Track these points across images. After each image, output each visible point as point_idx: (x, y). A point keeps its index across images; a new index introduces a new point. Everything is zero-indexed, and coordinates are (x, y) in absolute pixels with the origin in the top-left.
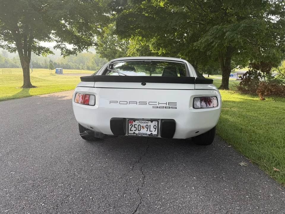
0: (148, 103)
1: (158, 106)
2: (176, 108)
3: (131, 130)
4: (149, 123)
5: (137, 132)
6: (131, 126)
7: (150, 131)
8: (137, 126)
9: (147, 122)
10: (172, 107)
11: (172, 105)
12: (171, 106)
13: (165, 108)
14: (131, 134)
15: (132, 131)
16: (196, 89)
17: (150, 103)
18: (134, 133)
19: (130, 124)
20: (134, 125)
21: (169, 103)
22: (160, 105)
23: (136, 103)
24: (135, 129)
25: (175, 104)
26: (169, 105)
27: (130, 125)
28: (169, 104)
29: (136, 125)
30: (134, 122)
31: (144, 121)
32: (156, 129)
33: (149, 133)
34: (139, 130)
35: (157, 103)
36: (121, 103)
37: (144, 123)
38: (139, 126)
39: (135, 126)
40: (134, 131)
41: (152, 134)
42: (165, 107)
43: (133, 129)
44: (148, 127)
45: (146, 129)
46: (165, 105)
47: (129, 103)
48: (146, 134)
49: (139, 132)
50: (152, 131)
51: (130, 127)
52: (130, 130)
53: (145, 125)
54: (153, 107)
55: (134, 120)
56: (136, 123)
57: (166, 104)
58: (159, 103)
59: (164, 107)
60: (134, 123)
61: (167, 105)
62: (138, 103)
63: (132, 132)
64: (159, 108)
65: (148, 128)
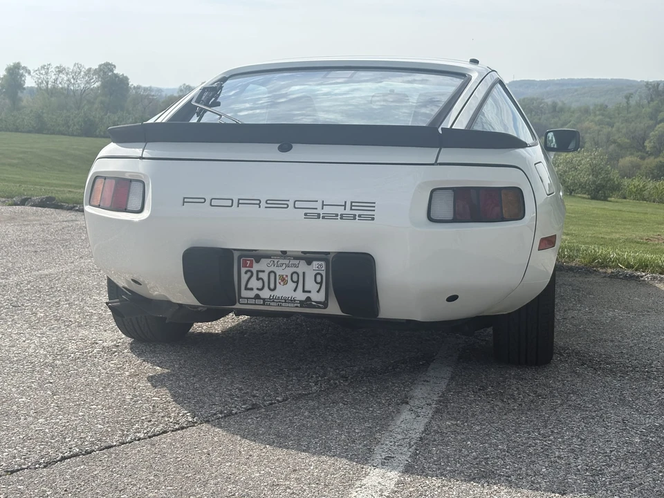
0: (291, 204)
1: (321, 212)
2: (373, 219)
3: (249, 286)
4: (302, 267)
5: (266, 294)
6: (249, 274)
7: (304, 291)
8: (264, 276)
9: (296, 262)
10: (360, 216)
11: (362, 211)
12: (357, 213)
13: (341, 218)
14: (247, 298)
15: (252, 289)
16: (441, 164)
17: (297, 205)
18: (257, 297)
19: (243, 270)
20: (258, 272)
21: (352, 202)
22: (327, 210)
23: (259, 204)
24: (259, 284)
25: (371, 205)
26: (351, 209)
27: (246, 273)
28: (352, 206)
29: (263, 271)
30: (258, 262)
31: (287, 262)
32: (321, 283)
33: (301, 296)
34: (272, 286)
35: (319, 205)
36: (214, 203)
37: (288, 266)
38: (272, 276)
39: (261, 275)
40: (258, 289)
41: (309, 299)
42: (341, 215)
43: (254, 283)
44: (297, 279)
45: (291, 285)
46: (340, 211)
47: (239, 203)
48: (293, 301)
49: (272, 293)
50: (310, 292)
51: (244, 277)
52: (246, 289)
53: (288, 271)
54: (306, 214)
55: (258, 256)
56: (264, 265)
57: (345, 206)
58: (323, 205)
59: (337, 215)
60: (256, 267)
61: (348, 211)
62: (263, 204)
63: (251, 294)
64: (323, 218)
65: (297, 282)
